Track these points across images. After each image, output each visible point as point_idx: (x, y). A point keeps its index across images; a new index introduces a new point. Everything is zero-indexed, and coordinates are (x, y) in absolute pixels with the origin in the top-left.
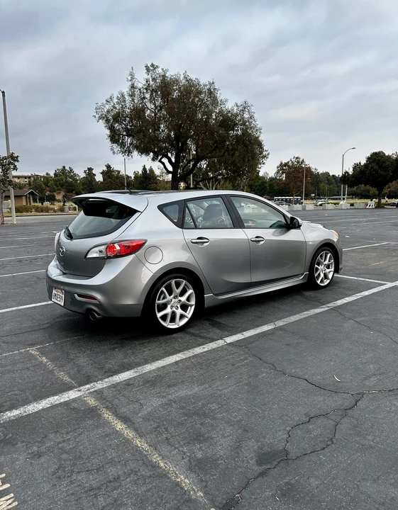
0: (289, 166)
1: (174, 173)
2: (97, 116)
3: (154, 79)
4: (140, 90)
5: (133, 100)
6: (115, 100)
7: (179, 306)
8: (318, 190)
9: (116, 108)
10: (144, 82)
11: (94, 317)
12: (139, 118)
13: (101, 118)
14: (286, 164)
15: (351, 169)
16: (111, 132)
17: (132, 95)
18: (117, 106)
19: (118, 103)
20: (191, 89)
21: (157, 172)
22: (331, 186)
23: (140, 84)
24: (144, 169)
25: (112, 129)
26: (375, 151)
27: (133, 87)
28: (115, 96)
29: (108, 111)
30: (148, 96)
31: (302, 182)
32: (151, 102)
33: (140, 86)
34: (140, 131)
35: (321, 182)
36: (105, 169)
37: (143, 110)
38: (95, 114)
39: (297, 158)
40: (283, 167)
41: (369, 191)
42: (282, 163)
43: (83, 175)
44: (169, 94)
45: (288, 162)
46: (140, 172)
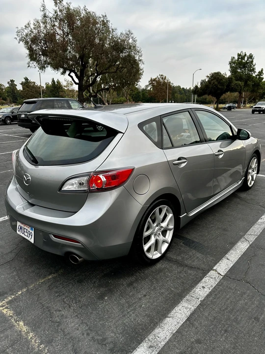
0: (156, 81)
1: (80, 85)
2: (18, 38)
3: (61, 11)
4: (51, 18)
5: (46, 27)
6: (32, 26)
7: (161, 233)
8: (174, 98)
9: (33, 32)
10: (53, 13)
11: (76, 260)
12: (52, 41)
13: (21, 40)
14: (154, 80)
15: (199, 84)
16: (30, 51)
17: (45, 23)
18: (34, 31)
19: (34, 28)
20: (89, 20)
21: (64, 83)
22: (182, 96)
23: (51, 14)
24: (53, 81)
25: (30, 49)
26: (215, 72)
27: (45, 16)
28: (32, 23)
29: (27, 35)
30: (57, 24)
31: (166, 93)
32: (60, 29)
33: (51, 15)
34: (53, 51)
35: (176, 92)
36: (24, 80)
37: (54, 35)
38: (16, 37)
39: (161, 75)
40: (152, 81)
41: (206, 99)
42: (152, 79)
43: (7, 85)
44: (74, 23)
45: (156, 78)
46: (50, 83)
